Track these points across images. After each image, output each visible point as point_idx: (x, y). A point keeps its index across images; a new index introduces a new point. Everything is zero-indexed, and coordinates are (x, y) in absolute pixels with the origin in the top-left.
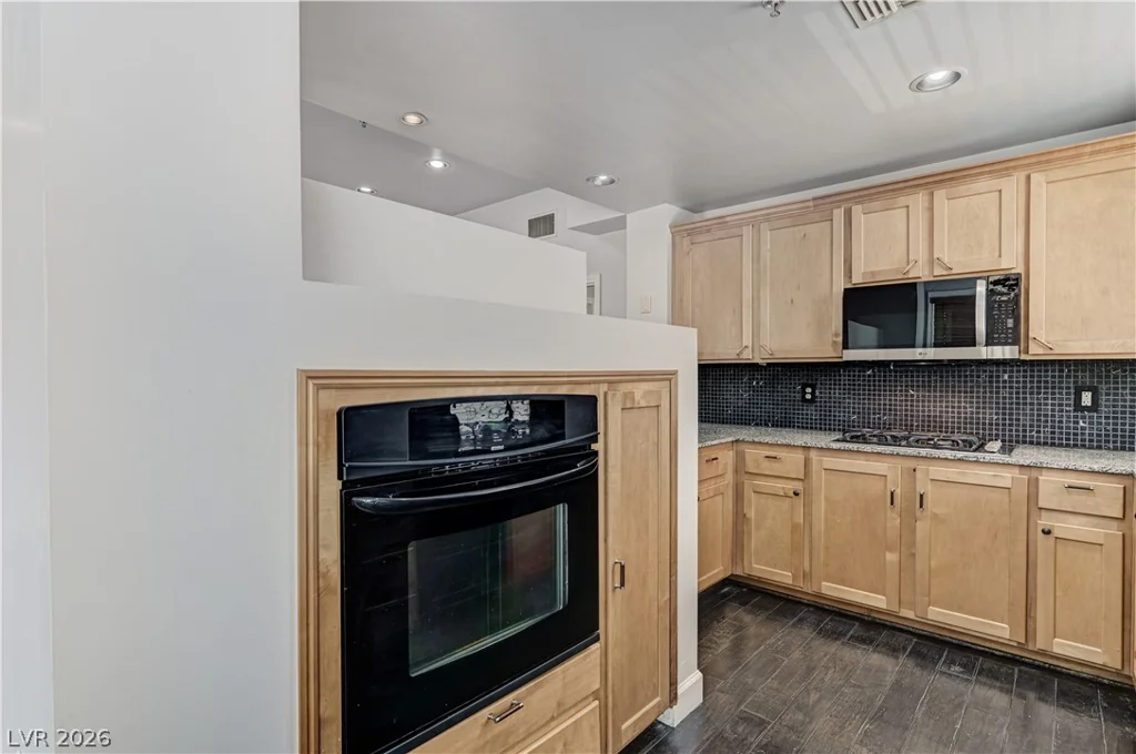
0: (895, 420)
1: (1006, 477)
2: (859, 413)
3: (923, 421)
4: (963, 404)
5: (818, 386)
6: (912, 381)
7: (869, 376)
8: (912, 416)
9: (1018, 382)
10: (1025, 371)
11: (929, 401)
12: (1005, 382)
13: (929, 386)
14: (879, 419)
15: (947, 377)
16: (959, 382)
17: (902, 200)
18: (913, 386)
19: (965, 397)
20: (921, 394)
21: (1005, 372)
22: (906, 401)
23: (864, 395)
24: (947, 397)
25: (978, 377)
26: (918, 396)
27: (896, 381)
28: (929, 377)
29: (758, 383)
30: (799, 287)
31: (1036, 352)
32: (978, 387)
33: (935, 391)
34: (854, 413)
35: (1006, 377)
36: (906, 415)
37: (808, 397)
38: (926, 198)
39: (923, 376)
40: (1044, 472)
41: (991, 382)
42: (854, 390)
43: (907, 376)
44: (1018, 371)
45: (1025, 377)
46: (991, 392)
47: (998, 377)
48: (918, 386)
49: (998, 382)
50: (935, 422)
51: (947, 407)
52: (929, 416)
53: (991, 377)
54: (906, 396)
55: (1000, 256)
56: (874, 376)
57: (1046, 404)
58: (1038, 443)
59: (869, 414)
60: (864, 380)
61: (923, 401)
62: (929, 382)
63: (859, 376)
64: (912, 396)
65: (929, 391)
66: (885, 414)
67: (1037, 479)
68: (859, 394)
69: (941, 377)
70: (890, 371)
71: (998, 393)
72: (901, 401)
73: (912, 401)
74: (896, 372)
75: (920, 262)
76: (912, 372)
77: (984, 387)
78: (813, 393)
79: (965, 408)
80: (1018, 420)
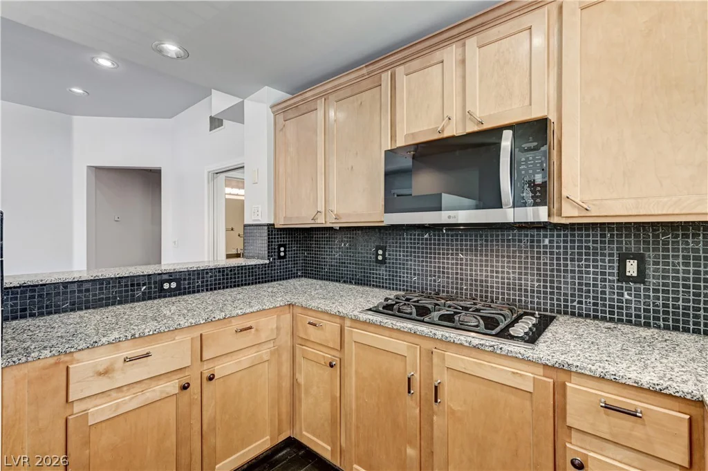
0: (448, 283)
1: (526, 378)
2: (419, 274)
3: (471, 285)
4: (506, 270)
5: (388, 248)
6: (461, 245)
7: (426, 239)
8: (462, 279)
9: (558, 247)
10: (566, 236)
11: (476, 265)
12: (545, 247)
13: (476, 250)
14: (435, 281)
15: (492, 241)
16: (503, 246)
17: (438, 55)
18: (462, 250)
19: (509, 262)
20: (469, 257)
21: (545, 236)
22: (457, 264)
23: (423, 257)
24: (492, 261)
25: (520, 241)
26: (466, 260)
27: (448, 245)
28: (476, 241)
29: (345, 245)
30: (357, 154)
31: (569, 214)
32: (520, 252)
33: (481, 255)
34: (415, 274)
35: (547, 241)
36: (457, 279)
37: (380, 258)
38: (460, 50)
39: (471, 240)
40: (574, 378)
41: (532, 247)
42: (415, 252)
43: (457, 240)
44: (559, 236)
45: (565, 242)
46: (532, 258)
47: (539, 241)
48: (466, 250)
49: (539, 247)
50: (482, 286)
51: (492, 272)
52: (476, 280)
53: (532, 241)
54: (457, 259)
55: (531, 105)
56: (430, 240)
57: (588, 273)
58: (580, 315)
59: (426, 276)
60: (422, 244)
61: (471, 265)
62: (476, 246)
63: (419, 239)
64: (462, 259)
65: (476, 256)
66: (439, 277)
67: (564, 386)
68: (419, 257)
69: (486, 241)
70: (443, 235)
71: (539, 258)
72: (452, 264)
73: (461, 264)
74: (448, 235)
75: (454, 119)
76: (461, 236)
77: (526, 252)
78: (384, 255)
79: (508, 273)
80: (559, 288)
